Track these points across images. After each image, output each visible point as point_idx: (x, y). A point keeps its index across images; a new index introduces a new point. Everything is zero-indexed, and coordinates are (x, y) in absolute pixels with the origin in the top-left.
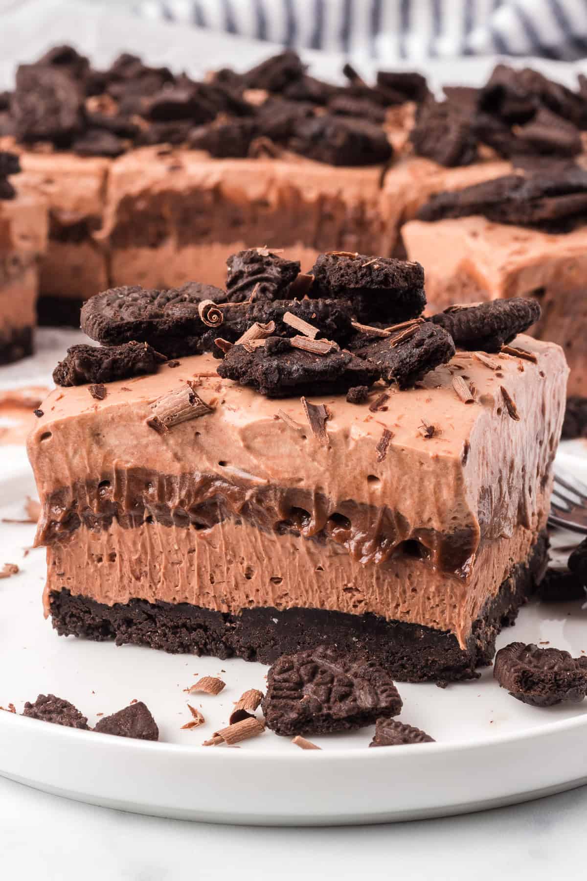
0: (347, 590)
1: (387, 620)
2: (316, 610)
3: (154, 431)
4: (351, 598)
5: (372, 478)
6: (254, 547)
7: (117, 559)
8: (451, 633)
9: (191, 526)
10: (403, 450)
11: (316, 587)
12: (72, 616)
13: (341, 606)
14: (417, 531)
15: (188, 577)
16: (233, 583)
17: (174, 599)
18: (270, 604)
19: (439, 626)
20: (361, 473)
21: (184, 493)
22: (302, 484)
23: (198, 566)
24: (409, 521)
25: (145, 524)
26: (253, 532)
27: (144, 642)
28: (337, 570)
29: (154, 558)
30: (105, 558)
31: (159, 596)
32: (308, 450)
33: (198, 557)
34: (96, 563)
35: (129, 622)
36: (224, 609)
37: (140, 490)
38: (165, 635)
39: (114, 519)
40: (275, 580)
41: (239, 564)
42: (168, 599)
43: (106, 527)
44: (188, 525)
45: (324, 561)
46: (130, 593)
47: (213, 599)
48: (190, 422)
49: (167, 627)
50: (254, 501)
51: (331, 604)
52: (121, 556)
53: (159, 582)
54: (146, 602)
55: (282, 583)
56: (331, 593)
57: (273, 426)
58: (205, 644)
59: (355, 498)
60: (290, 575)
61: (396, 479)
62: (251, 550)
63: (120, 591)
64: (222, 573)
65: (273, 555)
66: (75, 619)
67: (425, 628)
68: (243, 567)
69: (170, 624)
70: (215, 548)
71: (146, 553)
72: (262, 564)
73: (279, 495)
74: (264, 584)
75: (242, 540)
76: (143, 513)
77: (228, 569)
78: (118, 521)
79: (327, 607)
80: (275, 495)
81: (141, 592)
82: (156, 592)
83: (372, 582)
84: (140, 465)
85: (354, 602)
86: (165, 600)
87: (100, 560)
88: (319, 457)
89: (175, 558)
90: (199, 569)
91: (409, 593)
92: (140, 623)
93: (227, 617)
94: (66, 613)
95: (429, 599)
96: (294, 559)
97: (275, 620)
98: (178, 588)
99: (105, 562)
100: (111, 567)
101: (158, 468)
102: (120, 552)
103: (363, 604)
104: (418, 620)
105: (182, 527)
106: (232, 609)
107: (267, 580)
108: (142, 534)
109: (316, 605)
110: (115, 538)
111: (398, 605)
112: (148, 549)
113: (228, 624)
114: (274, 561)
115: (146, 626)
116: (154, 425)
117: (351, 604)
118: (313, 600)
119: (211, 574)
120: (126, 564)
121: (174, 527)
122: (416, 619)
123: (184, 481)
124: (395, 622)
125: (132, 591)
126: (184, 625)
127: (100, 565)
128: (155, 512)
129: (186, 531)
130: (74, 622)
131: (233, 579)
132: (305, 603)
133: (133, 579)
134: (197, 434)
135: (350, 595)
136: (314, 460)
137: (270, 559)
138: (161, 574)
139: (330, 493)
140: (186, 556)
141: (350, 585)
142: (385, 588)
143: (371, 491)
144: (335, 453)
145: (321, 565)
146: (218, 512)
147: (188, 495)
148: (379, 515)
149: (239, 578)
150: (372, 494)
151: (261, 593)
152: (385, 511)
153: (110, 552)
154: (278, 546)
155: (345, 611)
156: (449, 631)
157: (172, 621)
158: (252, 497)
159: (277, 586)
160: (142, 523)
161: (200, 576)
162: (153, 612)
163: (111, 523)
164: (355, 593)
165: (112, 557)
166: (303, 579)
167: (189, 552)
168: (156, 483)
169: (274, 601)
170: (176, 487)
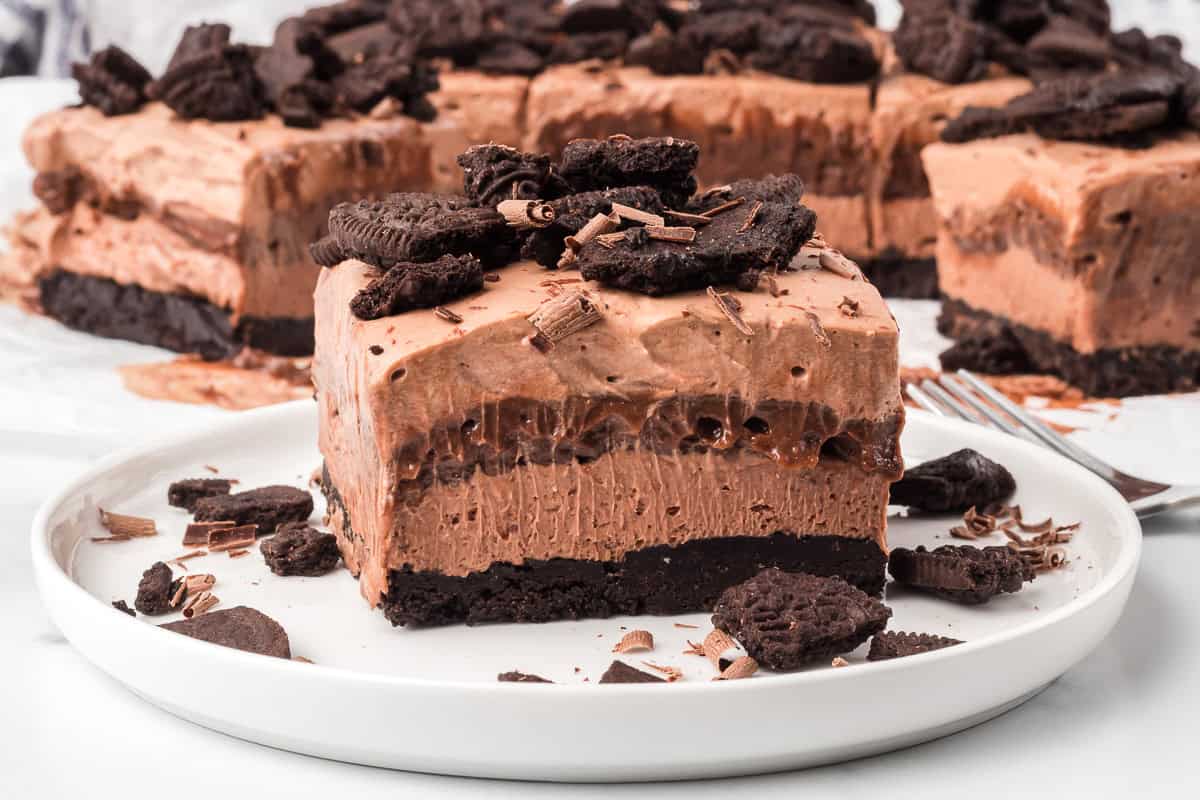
0: (755, 509)
1: (799, 536)
2: (717, 540)
3: (537, 351)
4: (759, 518)
5: (798, 371)
6: (650, 474)
7: (479, 515)
8: (871, 539)
9: (575, 463)
10: (835, 332)
11: (719, 511)
12: (413, 598)
13: (747, 530)
14: (850, 425)
15: (565, 524)
16: (621, 524)
17: (547, 555)
18: (665, 540)
19: (859, 533)
20: (786, 365)
21: (570, 421)
22: (716, 389)
23: (581, 511)
24: (838, 414)
25: (517, 467)
26: (650, 459)
27: (508, 618)
28: (746, 486)
29: (528, 507)
30: (464, 518)
31: (531, 553)
32: (724, 346)
33: (581, 499)
34: (451, 525)
35: (487, 594)
36: (607, 557)
37: (515, 426)
38: (533, 601)
39: (478, 468)
40: (673, 511)
41: (630, 499)
42: (540, 557)
43: (467, 479)
44: (571, 460)
45: (732, 480)
46: (493, 556)
47: (594, 547)
49: (535, 591)
50: (658, 417)
51: (736, 530)
52: (483, 512)
53: (530, 536)
54: (508, 564)
55: (679, 513)
56: (737, 515)
57: (682, 324)
58: (582, 605)
59: (777, 397)
60: (690, 501)
61: (826, 366)
62: (646, 478)
63: (480, 556)
64: (608, 513)
65: (672, 479)
66: (418, 602)
67: (841, 539)
68: (634, 501)
69: (540, 586)
70: (602, 483)
71: (518, 503)
72: (657, 494)
73: (686, 405)
74: (658, 517)
75: (636, 469)
76: (516, 453)
77: (616, 506)
78: (483, 469)
79: (731, 533)
80: (683, 406)
81: (507, 553)
82: (527, 549)
83: (785, 495)
84: (513, 394)
85: (763, 522)
86: (537, 557)
87: (455, 521)
88: (737, 354)
89: (552, 503)
91: (828, 502)
92: (501, 592)
93: (609, 566)
94: (406, 597)
95: (848, 503)
96: (696, 481)
97: (667, 560)
98: (553, 540)
99: (464, 520)
100: (472, 528)
101: (537, 395)
102: (483, 507)
103: (772, 523)
104: (836, 531)
105: (563, 463)
106: (616, 555)
107: (663, 513)
108: (513, 480)
109: (719, 533)
110: (479, 491)
111: (813, 517)
112: (521, 498)
113: (611, 575)
114: (674, 487)
115: (510, 594)
116: (540, 344)
117: (760, 525)
118: (714, 528)
119: (595, 516)
120: (492, 520)
121: (553, 466)
122: (833, 530)
123: (569, 406)
124: (808, 537)
125: (496, 554)
126: (556, 586)
127: (456, 526)
128: (530, 451)
129: (567, 468)
130: (416, 606)
131: (622, 517)
132: (704, 534)
133: (499, 538)
134: (584, 348)
135: (758, 514)
136: (732, 357)
137: (667, 487)
138: (533, 526)
139: (748, 395)
140: (566, 497)
141: (760, 502)
142: (801, 498)
143: (797, 385)
144: (756, 347)
145: (727, 484)
146: (608, 439)
147: (577, 423)
148: (805, 413)
149: (629, 514)
150: (797, 389)
151: (653, 530)
152: (812, 407)
153: (470, 508)
154: (679, 467)
155: (751, 534)
156: (868, 538)
157: (540, 582)
158: (655, 412)
159: (673, 518)
160: (513, 466)
161: (582, 520)
162: (515, 576)
163: (473, 473)
164: (764, 511)
165: (472, 515)
166: (706, 503)
167: (569, 494)
168: (536, 414)
169: (669, 535)
170: (560, 415)
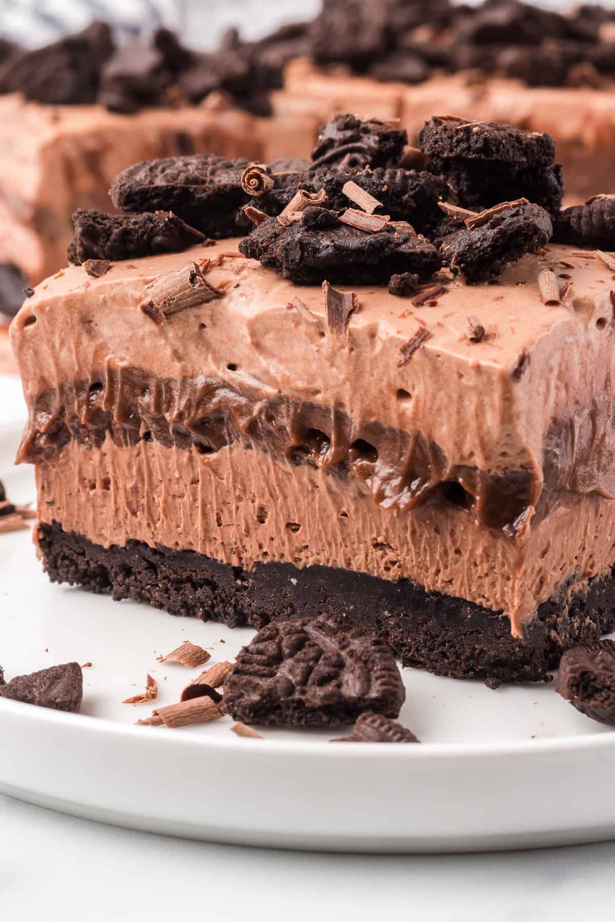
0: (377, 545)
1: (426, 590)
2: (342, 570)
3: (149, 320)
4: (382, 557)
5: (403, 394)
6: (267, 480)
7: (112, 486)
8: (504, 614)
9: (193, 448)
10: (439, 356)
11: (339, 539)
12: (65, 558)
13: (370, 567)
14: (457, 469)
15: (191, 515)
16: (243, 527)
17: (177, 544)
18: (288, 559)
19: (489, 603)
20: (389, 385)
21: (184, 402)
22: (319, 398)
23: (203, 501)
24: (447, 454)
25: (142, 442)
26: (266, 459)
27: (143, 598)
28: (364, 518)
29: (152, 487)
30: (98, 485)
31: (159, 539)
32: (325, 351)
33: (202, 489)
34: (88, 489)
35: (128, 571)
36: (235, 562)
37: (135, 396)
38: (167, 591)
39: (107, 433)
40: (292, 527)
41: (250, 502)
42: (169, 544)
43: (99, 441)
44: (191, 446)
45: (348, 505)
46: (127, 533)
47: (221, 547)
48: (193, 309)
49: (170, 580)
50: (263, 418)
51: (358, 564)
52: (116, 482)
53: (159, 520)
54: (146, 545)
55: (299, 532)
56: (359, 548)
57: (286, 317)
58: (213, 606)
59: (382, 420)
60: (309, 519)
61: (430, 395)
62: (264, 485)
63: (115, 529)
64: (230, 512)
65: (289, 492)
66: (67, 562)
67: (472, 605)
68: (254, 507)
69: (173, 577)
70: (222, 479)
71: (143, 480)
72: (276, 505)
73: (292, 411)
74: (278, 529)
75: (253, 470)
76: (139, 427)
77: (237, 508)
78: (112, 436)
79: (354, 568)
80: (288, 411)
81: (139, 532)
82: (155, 533)
83: (406, 537)
84: (136, 365)
85: (386, 563)
86: (165, 544)
87: (93, 487)
88: (338, 361)
89: (175, 488)
90: (204, 506)
91: (451, 555)
92: (140, 573)
93: (238, 572)
94: (58, 554)
95: (476, 565)
96: (313, 500)
97: (294, 581)
98: (180, 530)
99: (99, 490)
100: (105, 496)
101: (155, 369)
102: (114, 477)
103: (396, 567)
104: (463, 592)
105: (184, 449)
106: (243, 561)
107: (283, 526)
108: (138, 455)
109: (341, 564)
110: (108, 459)
111: (438, 572)
112: (145, 474)
113: (239, 582)
114: (290, 500)
115: (146, 576)
116: (149, 311)
117: (382, 566)
118: (337, 557)
119: (218, 514)
120: (121, 493)
121: (174, 448)
122: (460, 592)
123: (185, 387)
124: (436, 593)
125: (129, 530)
126: (189, 579)
127: (92, 493)
128: (154, 428)
129: (187, 454)
130: (67, 566)
131: (243, 521)
132: (328, 561)
133: (129, 514)
134: (203, 326)
135: (380, 553)
136: (332, 365)
137: (285, 497)
138: (160, 509)
139: (352, 411)
140: (188, 487)
141: (380, 539)
142: (423, 545)
143: (400, 411)
144: (358, 357)
145: (344, 509)
146: (225, 431)
147: (188, 406)
148: (411, 442)
149: (250, 521)
150: (401, 415)
151: (276, 543)
152: (417, 437)
153: (103, 477)
154: (295, 481)
155: (375, 575)
156: (501, 612)
157: (175, 572)
158: (260, 412)
159: (294, 535)
160: (137, 441)
161: (205, 515)
162: (154, 559)
163: (103, 438)
164: (388, 551)
165: (106, 484)
166: (325, 528)
167: (192, 483)
168: (153, 388)
169: (292, 554)
170: (176, 394)
